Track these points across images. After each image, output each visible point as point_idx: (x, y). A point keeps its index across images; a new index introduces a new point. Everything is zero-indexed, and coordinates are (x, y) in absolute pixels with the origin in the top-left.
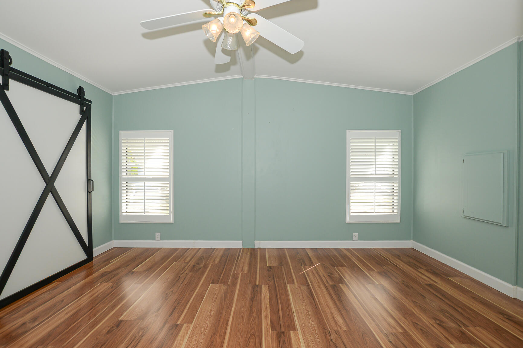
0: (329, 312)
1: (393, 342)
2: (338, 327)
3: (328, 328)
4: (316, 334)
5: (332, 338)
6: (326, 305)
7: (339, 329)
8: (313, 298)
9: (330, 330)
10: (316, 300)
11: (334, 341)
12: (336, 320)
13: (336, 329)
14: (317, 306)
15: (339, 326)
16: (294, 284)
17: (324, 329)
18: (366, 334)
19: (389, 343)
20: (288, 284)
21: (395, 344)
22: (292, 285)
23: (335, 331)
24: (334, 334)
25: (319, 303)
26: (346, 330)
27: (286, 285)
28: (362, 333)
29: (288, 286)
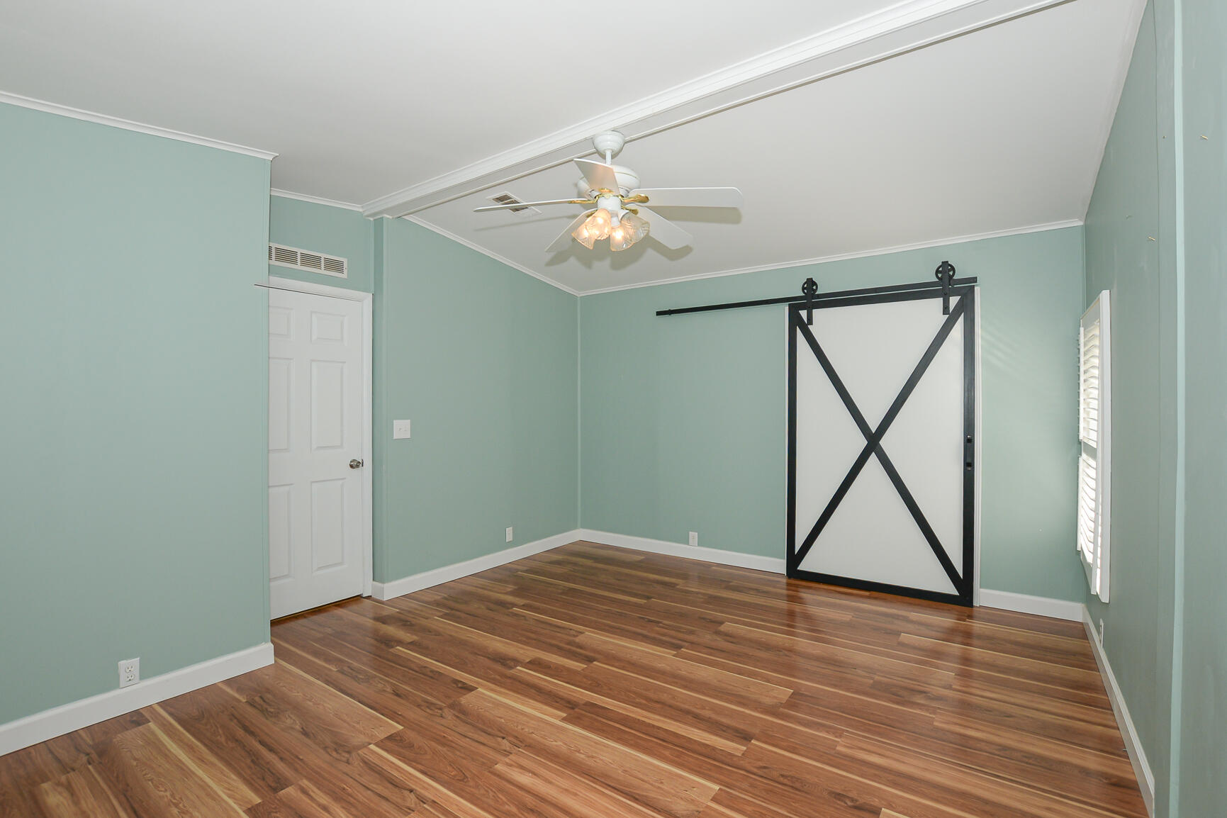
0: (553, 781)
1: (406, 793)
2: (512, 763)
3: (524, 749)
4: (533, 733)
5: (505, 741)
6: (578, 793)
7: (507, 760)
8: (622, 792)
9: (520, 749)
10: (607, 789)
11: (500, 739)
12: (527, 774)
13: (511, 756)
14: (592, 779)
15: (511, 765)
16: (711, 800)
17: (529, 747)
18: (458, 780)
19: (414, 787)
20: (720, 789)
21: (403, 791)
22: (713, 794)
23: (511, 753)
24: (508, 749)
25: (595, 788)
26: (497, 766)
27: (721, 784)
28: (467, 777)
29: (717, 787)
